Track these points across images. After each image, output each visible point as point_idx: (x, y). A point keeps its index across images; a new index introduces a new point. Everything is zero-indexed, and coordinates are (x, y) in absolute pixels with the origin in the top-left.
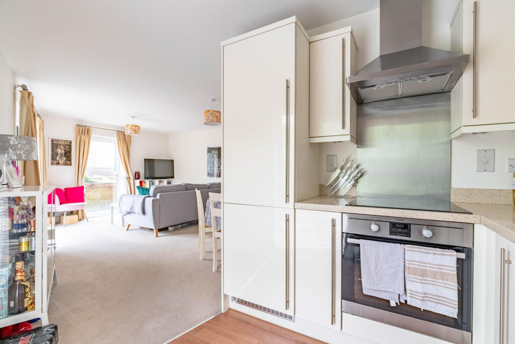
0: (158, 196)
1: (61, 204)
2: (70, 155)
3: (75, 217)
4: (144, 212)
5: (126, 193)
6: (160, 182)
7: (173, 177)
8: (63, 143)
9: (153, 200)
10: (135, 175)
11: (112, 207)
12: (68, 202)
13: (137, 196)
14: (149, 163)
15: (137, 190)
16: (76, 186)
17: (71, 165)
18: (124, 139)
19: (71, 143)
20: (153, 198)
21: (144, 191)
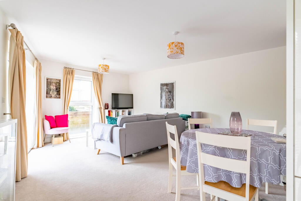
0: (124, 126)
1: (51, 128)
2: (60, 90)
3: (61, 139)
4: (112, 141)
5: (98, 121)
6: (123, 111)
7: (132, 108)
8: (55, 81)
9: (120, 130)
10: (105, 106)
11: (87, 132)
12: (57, 127)
13: (106, 124)
14: (115, 97)
15: (106, 120)
16: (63, 114)
17: (60, 98)
18: (98, 78)
19: (60, 81)
20: (119, 128)
21: (112, 121)
